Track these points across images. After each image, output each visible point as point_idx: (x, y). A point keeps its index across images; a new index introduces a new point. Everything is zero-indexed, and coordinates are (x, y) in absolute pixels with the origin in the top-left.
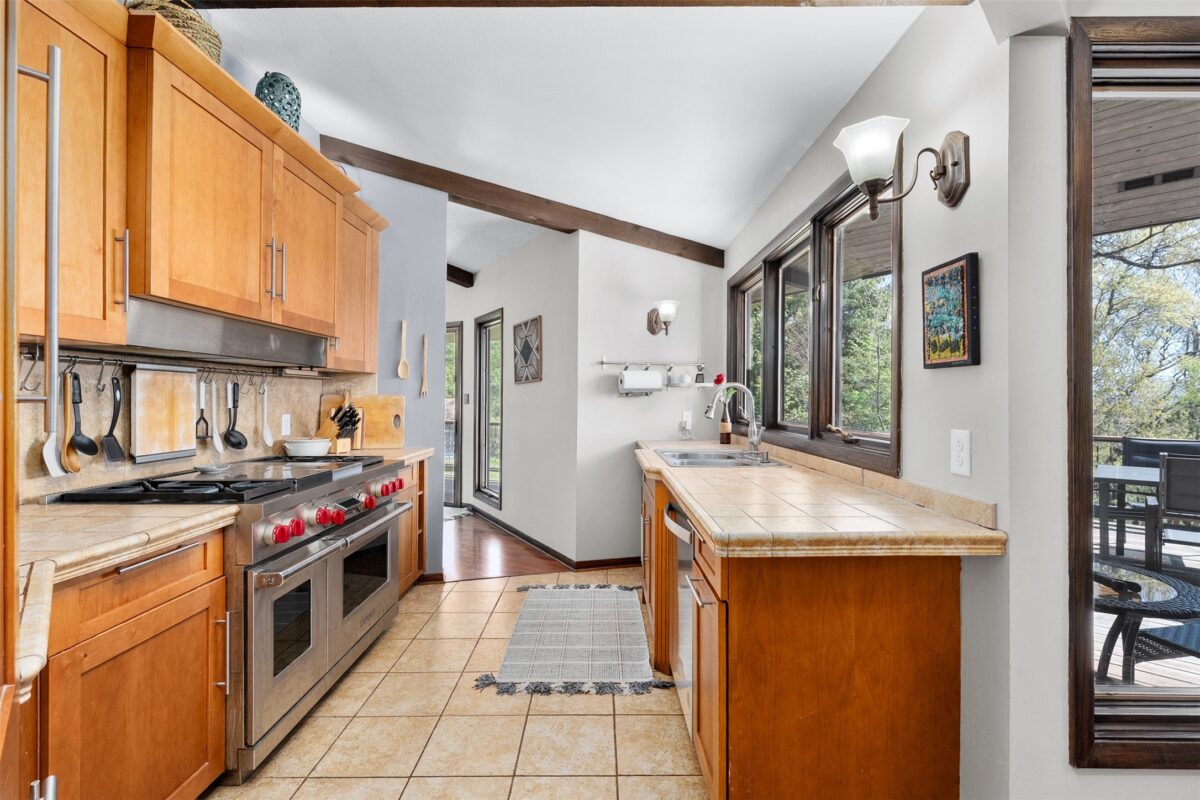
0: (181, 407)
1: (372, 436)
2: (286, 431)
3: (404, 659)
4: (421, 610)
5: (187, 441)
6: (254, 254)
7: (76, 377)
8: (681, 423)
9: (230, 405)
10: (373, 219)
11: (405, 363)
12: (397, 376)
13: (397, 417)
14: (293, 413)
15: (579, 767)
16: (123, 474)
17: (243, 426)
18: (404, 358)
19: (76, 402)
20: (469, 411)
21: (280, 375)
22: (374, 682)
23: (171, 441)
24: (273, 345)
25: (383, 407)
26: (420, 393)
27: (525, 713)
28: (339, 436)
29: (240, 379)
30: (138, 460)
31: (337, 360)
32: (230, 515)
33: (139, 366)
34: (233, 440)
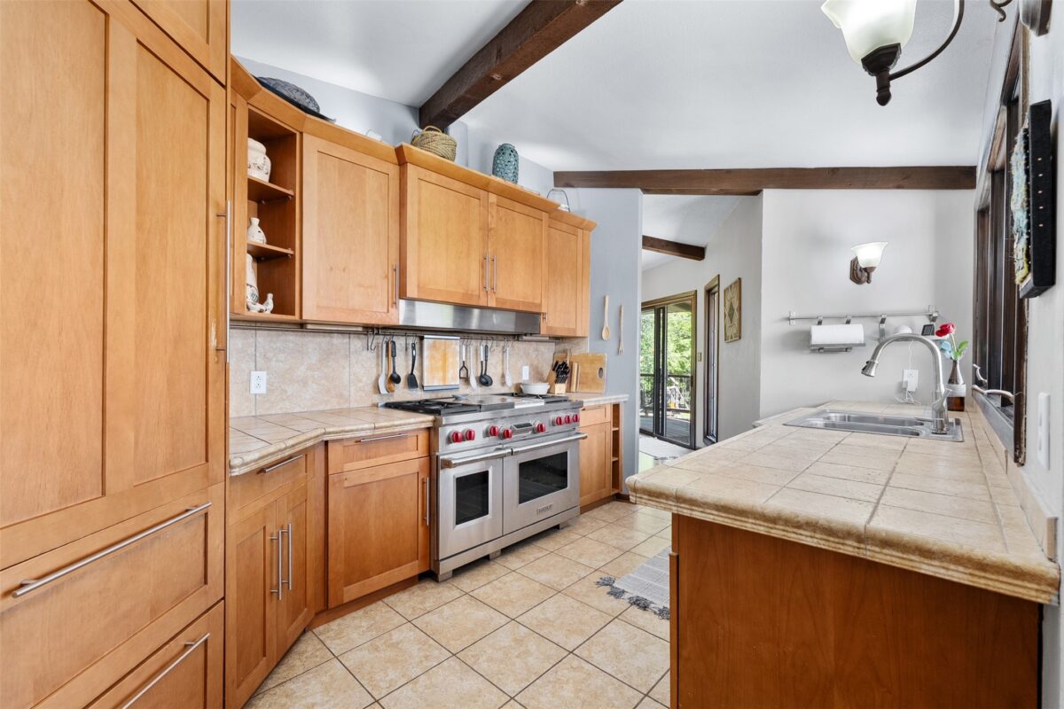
0: (450, 360)
1: (584, 383)
2: (525, 377)
3: (567, 547)
4: (604, 519)
5: (453, 378)
6: (475, 266)
7: (394, 343)
8: (901, 384)
9: (482, 359)
10: (582, 223)
11: (607, 329)
12: (602, 338)
13: (601, 369)
14: (531, 366)
15: (622, 673)
16: (416, 395)
17: (493, 372)
18: (606, 325)
19: (394, 356)
20: (701, 366)
21: (518, 340)
22: (540, 555)
23: (444, 379)
24: (495, 321)
25: (592, 362)
26: (618, 352)
27: (615, 615)
28: (556, 382)
29: (489, 344)
30: (425, 389)
31: (549, 328)
32: (428, 421)
33: (426, 336)
34: (485, 381)
